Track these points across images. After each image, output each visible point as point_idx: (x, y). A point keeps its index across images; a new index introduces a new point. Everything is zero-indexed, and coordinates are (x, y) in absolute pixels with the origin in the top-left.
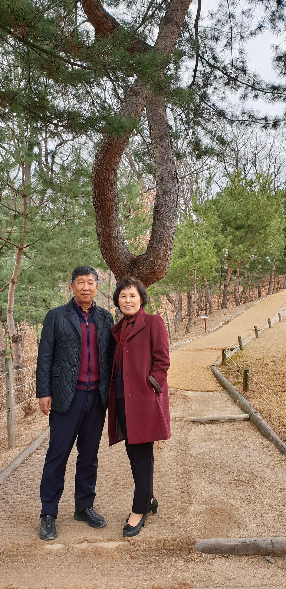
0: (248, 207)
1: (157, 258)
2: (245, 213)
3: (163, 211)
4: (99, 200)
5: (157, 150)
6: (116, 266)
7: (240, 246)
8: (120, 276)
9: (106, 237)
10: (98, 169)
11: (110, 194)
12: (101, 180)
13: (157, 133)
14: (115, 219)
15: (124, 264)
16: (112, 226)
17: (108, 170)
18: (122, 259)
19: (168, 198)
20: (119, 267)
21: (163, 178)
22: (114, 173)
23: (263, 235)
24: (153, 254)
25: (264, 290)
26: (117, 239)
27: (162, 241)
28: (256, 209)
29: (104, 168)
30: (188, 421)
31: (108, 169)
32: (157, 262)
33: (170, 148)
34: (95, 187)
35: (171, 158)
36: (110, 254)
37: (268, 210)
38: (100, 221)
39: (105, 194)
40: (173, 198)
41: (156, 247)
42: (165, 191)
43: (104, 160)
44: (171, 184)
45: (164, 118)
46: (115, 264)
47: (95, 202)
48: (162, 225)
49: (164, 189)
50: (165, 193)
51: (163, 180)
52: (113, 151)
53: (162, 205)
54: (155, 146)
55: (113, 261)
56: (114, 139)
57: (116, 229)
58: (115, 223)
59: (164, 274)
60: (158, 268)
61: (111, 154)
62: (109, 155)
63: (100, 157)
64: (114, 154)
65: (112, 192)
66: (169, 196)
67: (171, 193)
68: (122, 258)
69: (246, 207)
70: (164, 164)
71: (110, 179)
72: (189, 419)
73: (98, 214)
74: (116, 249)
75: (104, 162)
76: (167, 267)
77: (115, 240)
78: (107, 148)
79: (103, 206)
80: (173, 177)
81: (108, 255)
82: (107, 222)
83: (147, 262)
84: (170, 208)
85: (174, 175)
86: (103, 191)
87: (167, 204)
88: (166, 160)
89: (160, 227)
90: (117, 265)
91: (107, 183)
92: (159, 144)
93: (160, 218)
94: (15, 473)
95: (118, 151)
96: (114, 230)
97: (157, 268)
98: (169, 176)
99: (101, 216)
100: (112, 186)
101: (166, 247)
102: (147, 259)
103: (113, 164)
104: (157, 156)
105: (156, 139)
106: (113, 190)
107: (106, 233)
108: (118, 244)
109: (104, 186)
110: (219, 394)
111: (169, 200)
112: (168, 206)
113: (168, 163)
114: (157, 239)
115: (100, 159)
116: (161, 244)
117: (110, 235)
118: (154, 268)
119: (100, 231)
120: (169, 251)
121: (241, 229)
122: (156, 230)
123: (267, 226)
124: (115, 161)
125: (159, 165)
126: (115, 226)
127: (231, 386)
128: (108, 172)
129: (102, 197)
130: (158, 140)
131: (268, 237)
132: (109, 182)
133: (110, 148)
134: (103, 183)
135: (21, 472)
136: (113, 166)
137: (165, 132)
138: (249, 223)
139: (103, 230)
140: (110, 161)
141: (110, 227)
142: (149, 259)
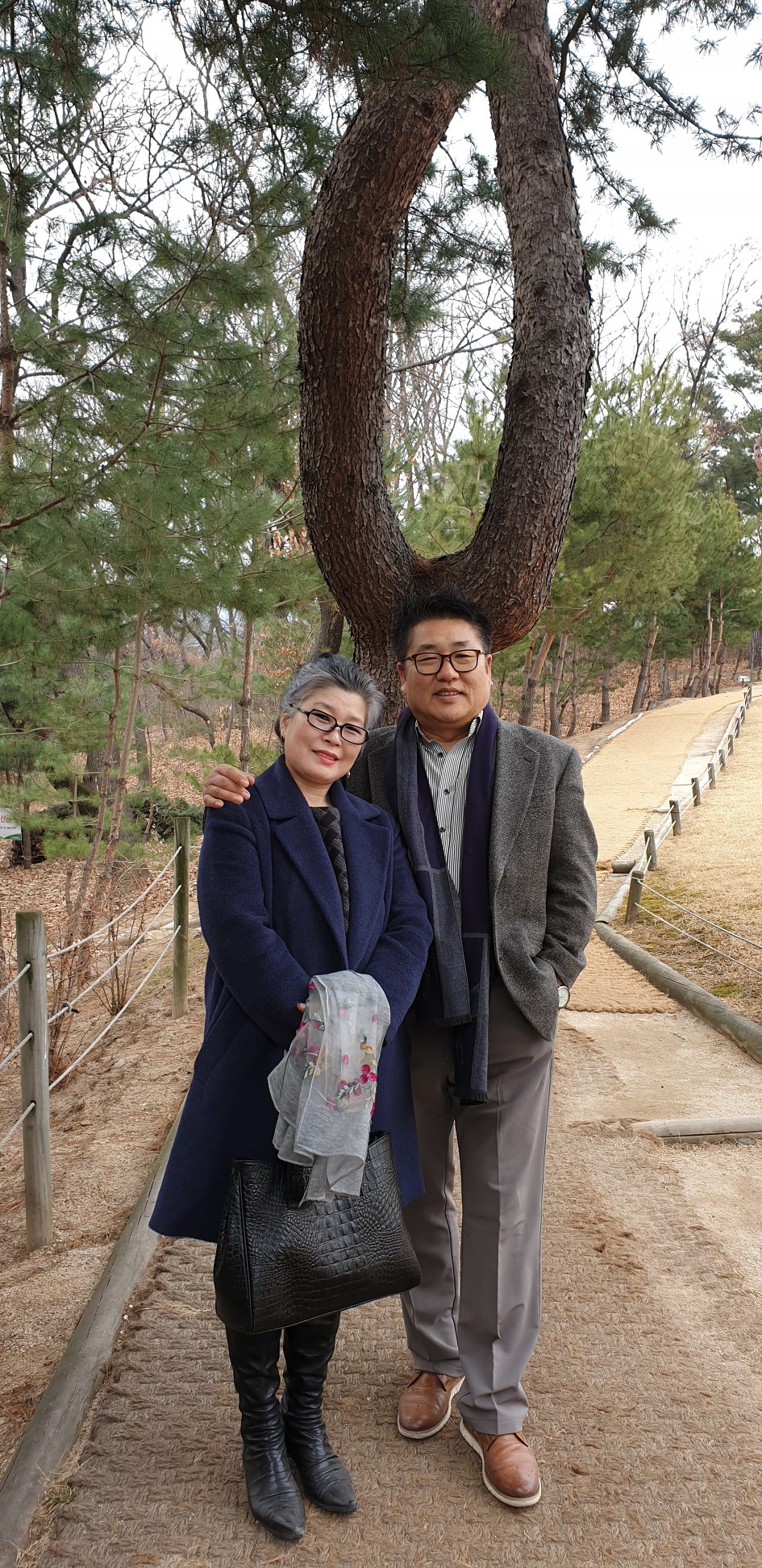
0: (613, 460)
1: (517, 566)
3: (547, 399)
4: (326, 348)
5: (524, 186)
6: (362, 590)
8: (373, 628)
9: (338, 485)
10: (333, 229)
11: (368, 325)
12: (342, 273)
13: (522, 126)
14: (374, 421)
15: (389, 582)
16: (362, 444)
17: (369, 238)
18: (384, 568)
19: (564, 354)
20: (371, 597)
21: (544, 286)
22: (385, 252)
23: (649, 542)
24: (502, 551)
25: (620, 699)
26: (375, 494)
27: (537, 507)
28: (636, 466)
29: (357, 229)
30: (651, 1137)
31: (371, 234)
32: (515, 579)
33: (569, 185)
34: (313, 298)
35: (573, 219)
36: (345, 547)
37: (670, 472)
38: (321, 427)
39: (351, 324)
40: (578, 359)
41: (515, 528)
42: (555, 331)
43: (360, 198)
44: (574, 309)
45: (547, 75)
46: (359, 584)
47: (310, 355)
48: (540, 449)
49: (550, 325)
50: (554, 339)
51: (546, 294)
52: (393, 165)
53: (544, 378)
54: (516, 172)
55: (355, 572)
56: (403, 118)
57: (373, 459)
58: (373, 435)
59: (530, 626)
60: (515, 603)
61: (386, 174)
62: (377, 181)
63: (343, 186)
64: (397, 176)
65: (373, 321)
66: (568, 347)
67: (573, 338)
68: (383, 561)
69: (606, 459)
70: (548, 235)
71: (373, 270)
72: (651, 1129)
73: (316, 398)
74: (369, 530)
75: (357, 205)
76: (543, 600)
77: (366, 497)
78: (374, 152)
79: (337, 369)
80: (578, 284)
81: (338, 552)
82: (347, 432)
83: (476, 582)
84: (571, 390)
85: (580, 279)
86: (344, 313)
87: (561, 376)
88: (556, 222)
89: (532, 457)
90: (367, 588)
91: (361, 284)
92: (533, 168)
93: (535, 423)
95: (410, 167)
96: (366, 463)
97: (509, 604)
98: (566, 278)
99: (325, 406)
100: (375, 298)
101: (548, 528)
102: (475, 570)
103: (387, 216)
104: (524, 210)
105: (519, 148)
106: (377, 312)
107: (339, 469)
108: (377, 511)
109: (348, 297)
110: (670, 1022)
111: (566, 362)
112: (564, 383)
113: (564, 236)
114: (519, 497)
115: (343, 192)
116: (534, 517)
117: (353, 477)
118: (500, 604)
119: (315, 463)
120: (557, 543)
121: (589, 522)
122: (517, 465)
123: (662, 515)
124: (396, 203)
125: (531, 239)
126: (371, 445)
127: (708, 996)
128: (367, 242)
129: (337, 337)
130: (529, 150)
131: (662, 549)
132: (366, 283)
133: (384, 152)
134: (346, 284)
136: (388, 225)
137: (552, 126)
138: (617, 504)
139: (329, 460)
140: (378, 204)
141: (356, 450)
142: (486, 571)
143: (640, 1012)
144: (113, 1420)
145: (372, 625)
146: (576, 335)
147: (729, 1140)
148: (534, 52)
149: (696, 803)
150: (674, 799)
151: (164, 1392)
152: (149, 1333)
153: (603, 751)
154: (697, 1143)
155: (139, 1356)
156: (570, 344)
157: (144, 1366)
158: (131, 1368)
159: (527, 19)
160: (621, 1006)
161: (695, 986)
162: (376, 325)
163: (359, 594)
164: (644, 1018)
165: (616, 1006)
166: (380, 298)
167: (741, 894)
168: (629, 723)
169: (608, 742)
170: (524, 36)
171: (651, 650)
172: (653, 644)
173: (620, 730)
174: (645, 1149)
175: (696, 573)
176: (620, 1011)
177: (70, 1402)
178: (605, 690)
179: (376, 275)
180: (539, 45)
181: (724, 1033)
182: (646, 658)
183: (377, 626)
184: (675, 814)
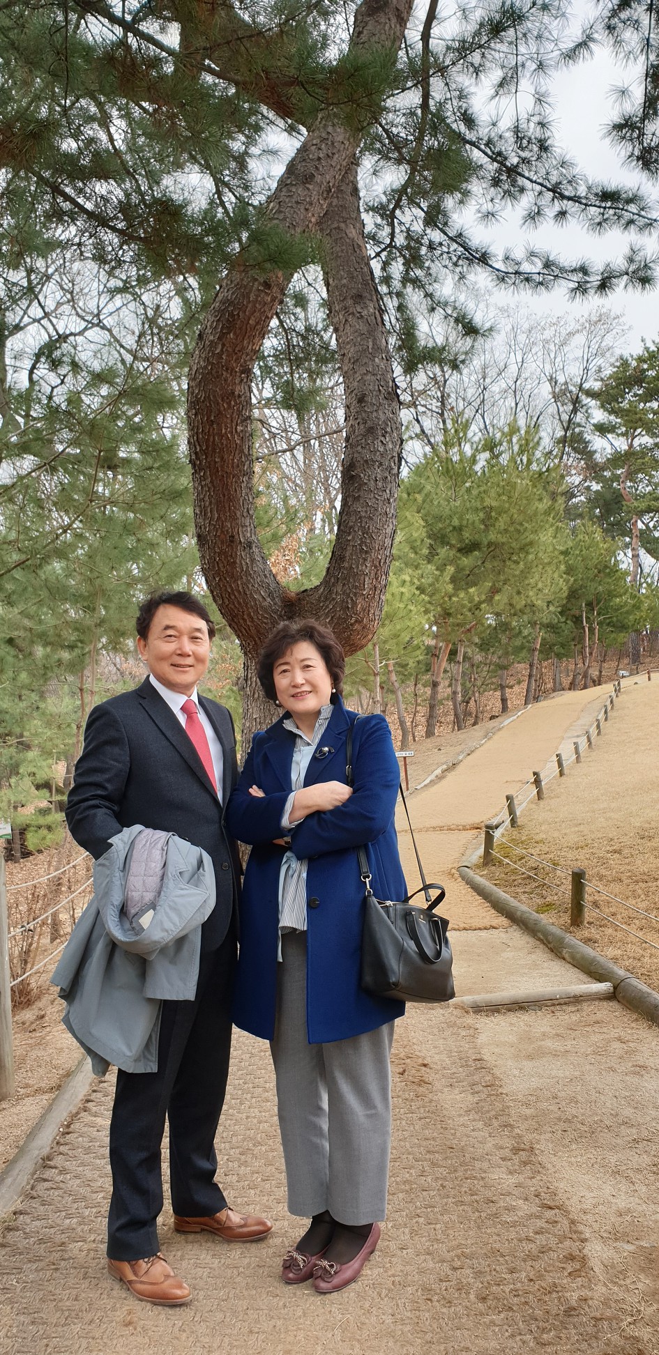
0: (488, 502)
1: (355, 594)
2: (481, 515)
3: (369, 476)
4: (207, 448)
5: (347, 327)
6: (245, 617)
7: (472, 590)
8: (256, 643)
9: (222, 543)
10: (206, 367)
11: (236, 431)
12: (214, 396)
13: (344, 286)
14: (246, 497)
15: (265, 610)
16: (238, 514)
17: (232, 371)
18: (261, 600)
19: (380, 444)
20: (252, 621)
21: (364, 396)
22: (245, 380)
23: (522, 565)
24: (344, 585)
25: (516, 694)
26: (251, 548)
27: (366, 552)
28: (507, 505)
29: (223, 366)
30: (463, 1008)
31: (233, 369)
32: (354, 604)
33: (380, 324)
34: (196, 415)
35: (383, 347)
36: (231, 586)
37: (534, 508)
38: (207, 503)
39: (224, 431)
40: (391, 446)
41: (351, 568)
42: (372, 428)
43: (223, 345)
44: (386, 411)
45: (361, 250)
46: (243, 612)
47: (196, 453)
48: (366, 512)
49: (369, 424)
50: (372, 433)
51: (365, 402)
52: (245, 322)
53: (366, 461)
54: (341, 317)
55: (239, 603)
56: (251, 291)
57: (248, 524)
58: (246, 506)
59: (370, 637)
60: (356, 621)
61: (240, 329)
62: (235, 334)
63: (211, 338)
64: (249, 329)
65: (239, 428)
66: (382, 439)
67: (386, 432)
68: (260, 596)
69: (482, 500)
70: (365, 360)
71: (236, 393)
72: (463, 1002)
73: (203, 483)
74: (247, 573)
75: (222, 350)
76: (377, 618)
77: (244, 551)
78: (232, 315)
79: (216, 462)
80: (389, 393)
81: (226, 590)
82: (227, 506)
83: (327, 607)
84: (386, 469)
85: (390, 389)
86: (218, 424)
87: (379, 459)
88: (370, 350)
89: (360, 518)
90: (249, 615)
91: (229, 404)
92: (353, 313)
93: (361, 493)
94: (48, 1174)
95: (258, 323)
96: (242, 527)
97: (352, 621)
98: (380, 390)
99: (209, 488)
100: (239, 413)
101: (376, 567)
102: (326, 599)
103: (244, 356)
104: (348, 343)
105: (343, 301)
106: (243, 421)
107: (222, 532)
108: (253, 560)
109: (220, 412)
110: (503, 935)
111: (381, 449)
112: (381, 464)
113: (376, 360)
114: (353, 546)
115: (212, 342)
116: (365, 560)
117: (233, 537)
118: (345, 621)
119: (205, 528)
120: (384, 577)
121: (471, 552)
122: (351, 524)
123: (531, 544)
124: (250, 347)
125: (353, 363)
126: (245, 514)
127: (531, 914)
128: (231, 375)
129: (214, 440)
130: (350, 302)
131: (533, 570)
132: (233, 403)
133: (238, 314)
134: (218, 404)
135: (63, 1171)
136: (245, 361)
137: (365, 285)
138: (492, 536)
139: (215, 526)
140: (237, 349)
141: (233, 518)
142: (334, 599)
143: (480, 929)
144: (45, 1180)
145: (255, 641)
146: (389, 429)
147: (521, 1008)
148: (350, 235)
149: (561, 774)
150: (536, 770)
151: (83, 1164)
152: (76, 1135)
153: (495, 737)
154: (498, 1011)
155: (67, 1147)
156: (384, 436)
157: (70, 1153)
158: (61, 1154)
159: (344, 214)
160: (465, 926)
161: (524, 908)
162: (242, 431)
163: (244, 619)
164: (483, 934)
165: (462, 925)
166: (244, 412)
167: (573, 839)
168: (519, 714)
169: (499, 729)
170: (342, 225)
171: (537, 653)
172: (538, 647)
173: (511, 719)
174: (456, 1016)
175: (565, 588)
176: (465, 929)
177: (18, 1174)
178: (502, 687)
179: (239, 396)
180: (353, 231)
181: (539, 939)
182: (533, 660)
183: (258, 642)
184: (537, 782)
